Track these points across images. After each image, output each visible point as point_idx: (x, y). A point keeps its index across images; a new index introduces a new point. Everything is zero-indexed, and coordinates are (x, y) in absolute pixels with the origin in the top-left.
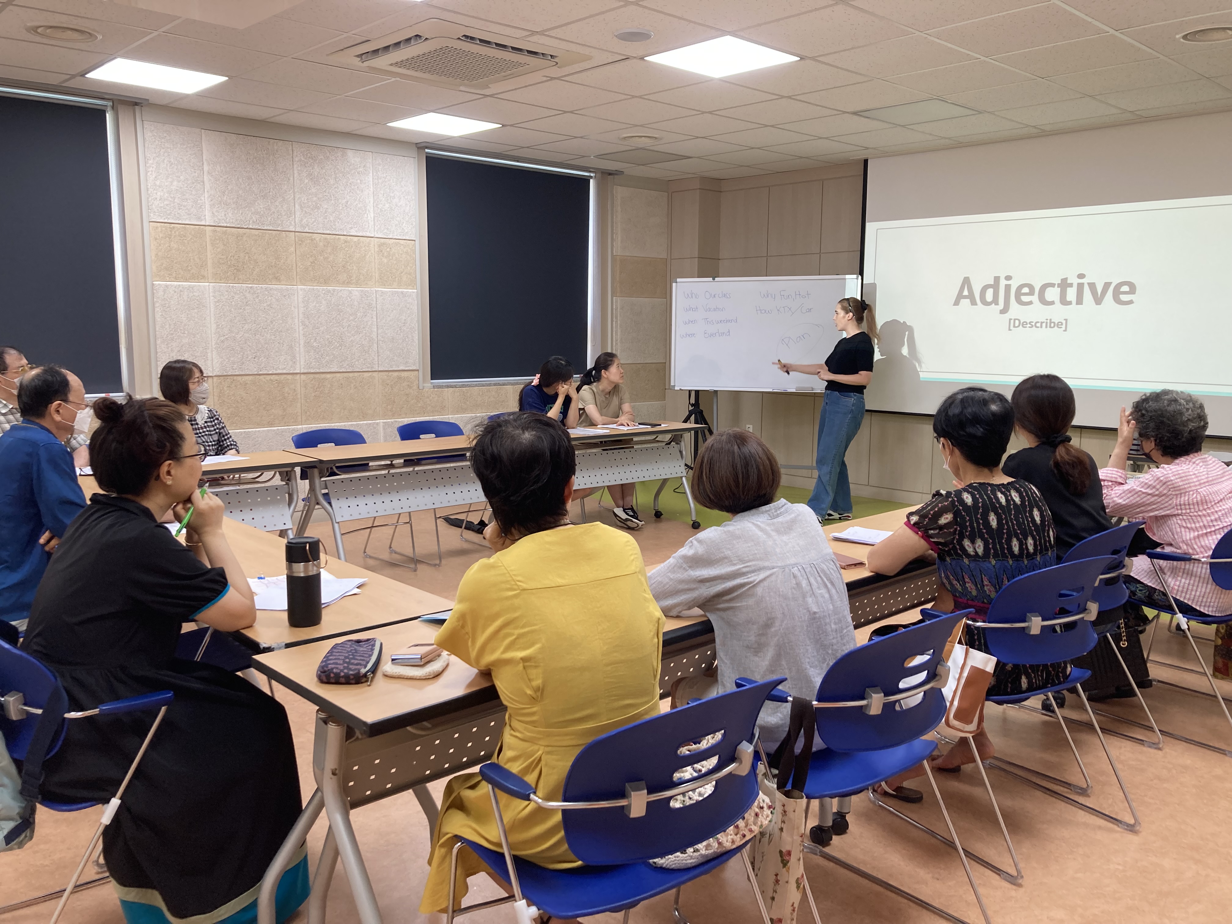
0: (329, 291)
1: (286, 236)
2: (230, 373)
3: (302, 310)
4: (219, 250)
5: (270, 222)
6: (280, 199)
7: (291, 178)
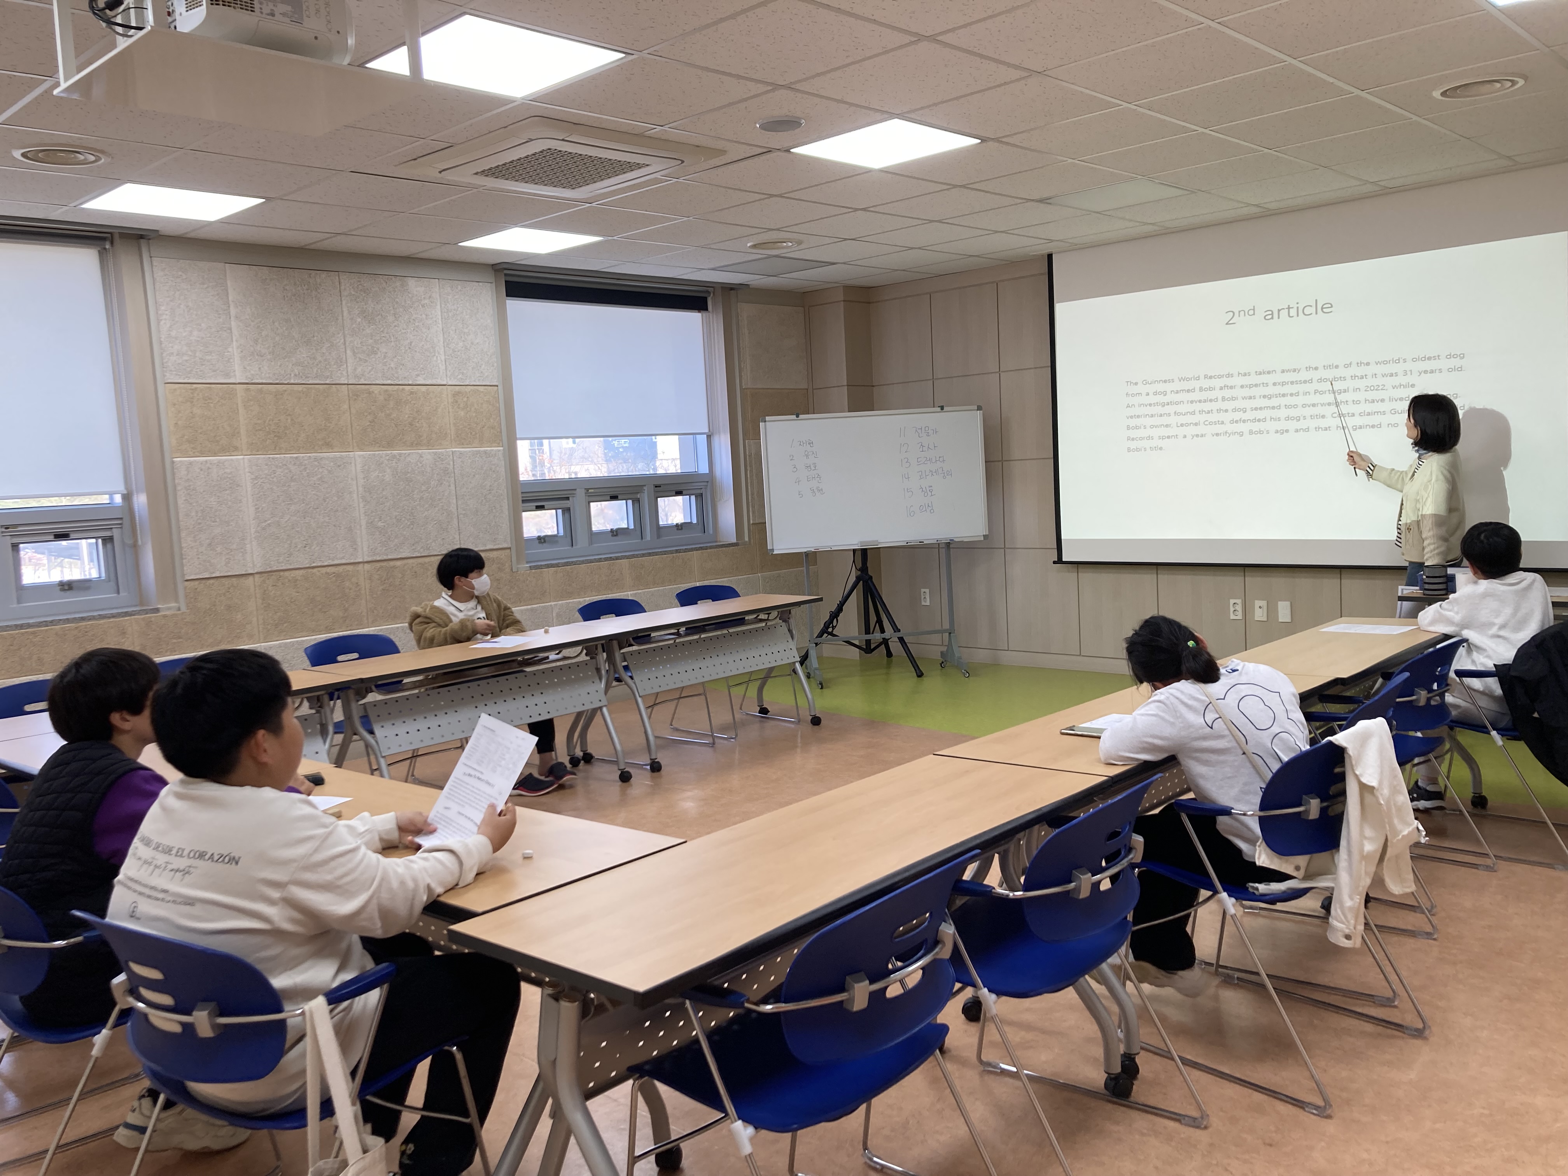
0: (394, 456)
1: (338, 390)
2: (275, 568)
3: (361, 482)
4: (254, 413)
5: (316, 374)
7: (340, 318)
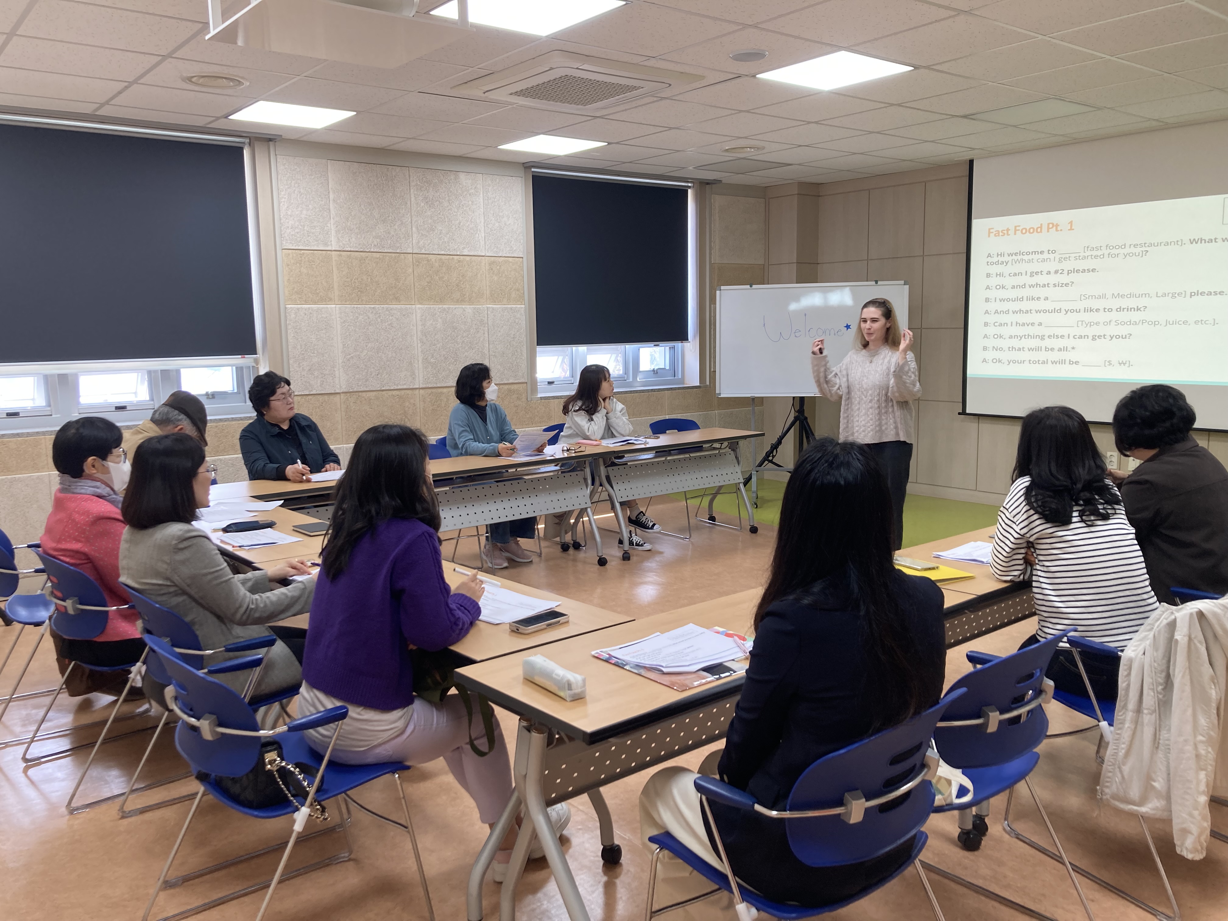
0: (444, 309)
1: (405, 258)
2: (355, 390)
4: (344, 273)
5: (390, 245)
6: (399, 223)
7: (409, 203)
